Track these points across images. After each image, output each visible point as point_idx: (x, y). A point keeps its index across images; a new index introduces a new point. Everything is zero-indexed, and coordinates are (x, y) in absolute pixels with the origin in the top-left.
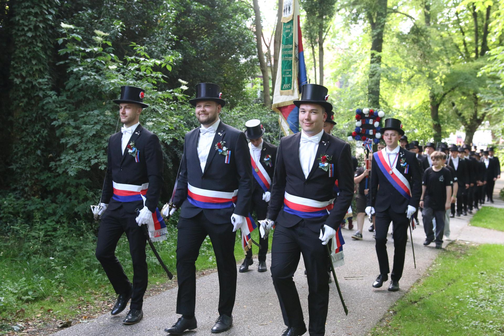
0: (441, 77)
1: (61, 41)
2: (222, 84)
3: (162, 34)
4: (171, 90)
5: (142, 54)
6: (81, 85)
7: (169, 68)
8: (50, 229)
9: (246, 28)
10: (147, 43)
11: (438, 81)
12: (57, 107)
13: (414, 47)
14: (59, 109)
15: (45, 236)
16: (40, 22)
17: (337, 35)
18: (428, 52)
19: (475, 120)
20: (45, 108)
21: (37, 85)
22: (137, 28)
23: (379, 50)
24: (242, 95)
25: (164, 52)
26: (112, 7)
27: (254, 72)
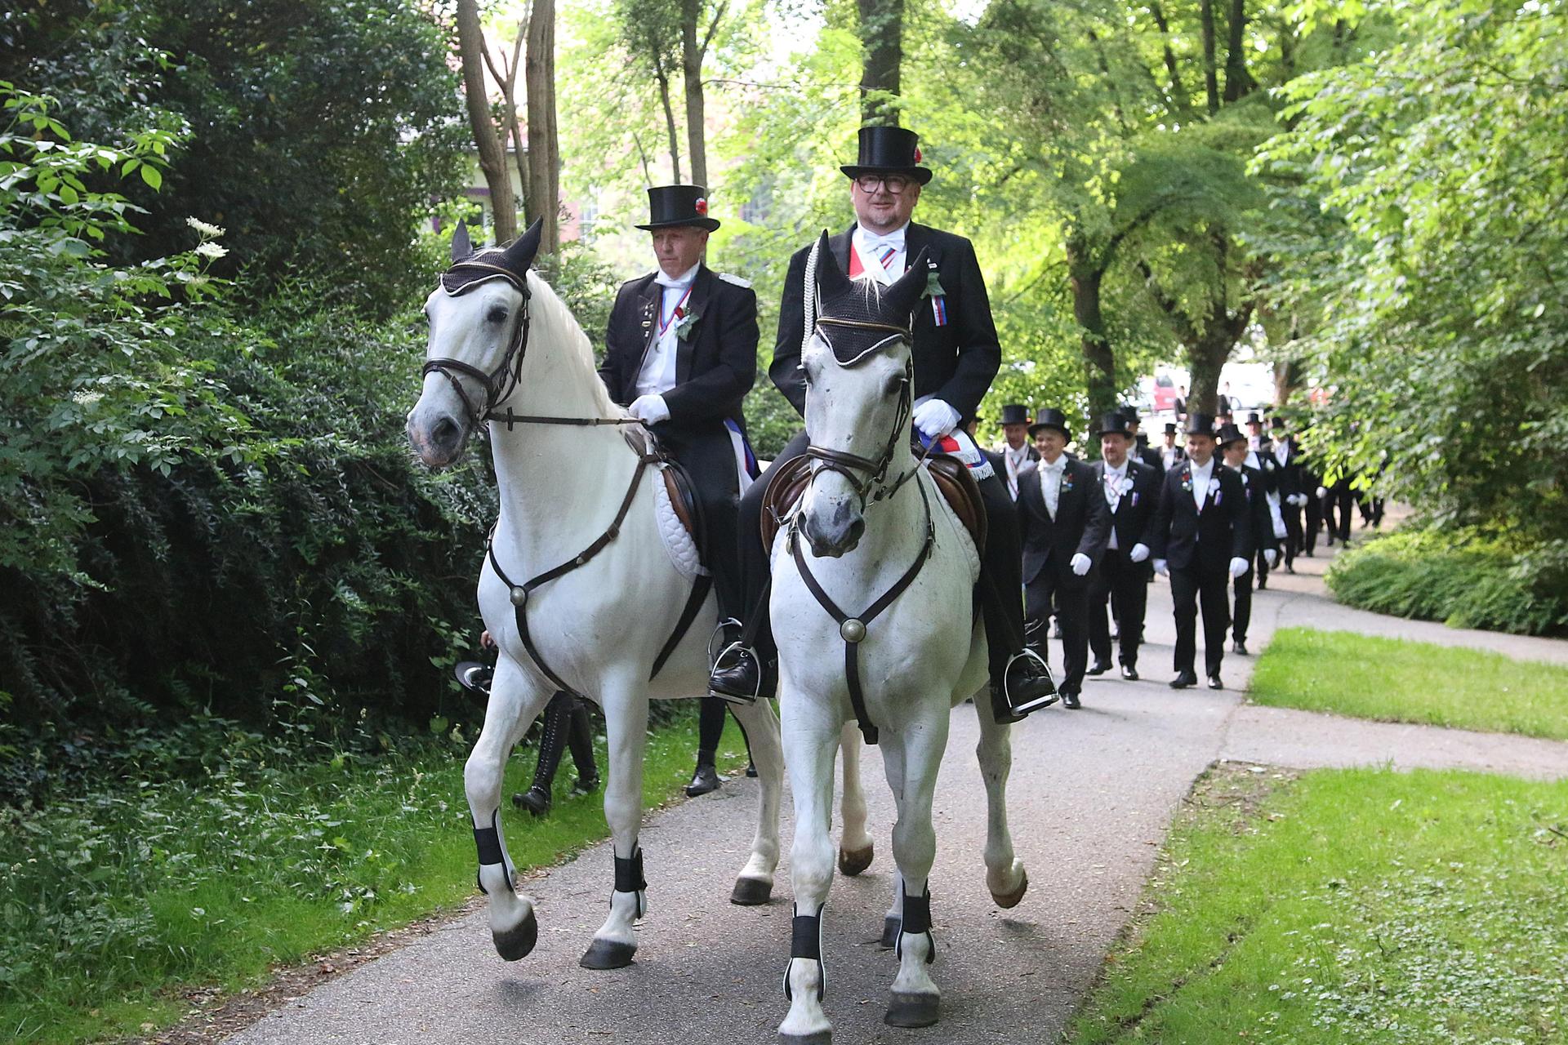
0: (1107, 178)
3: (109, 43)
4: (160, 263)
5: (41, 123)
7: (153, 179)
10: (56, 81)
11: (1096, 192)
13: (1007, 72)
18: (1060, 93)
19: (1220, 323)
22: (9, 22)
24: (408, 265)
27: (454, 177)
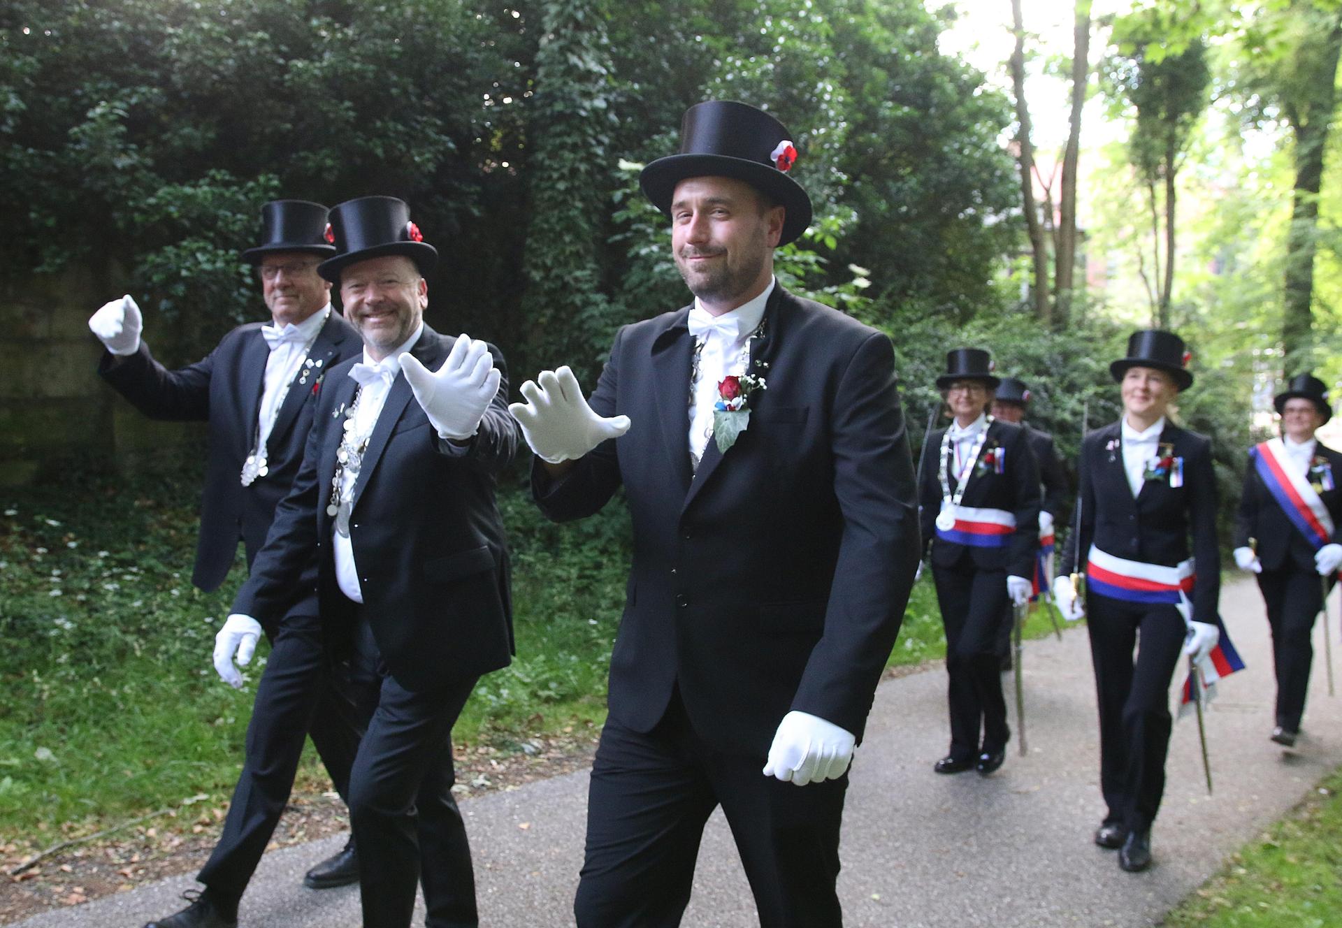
1: (618, 195)
2: (943, 271)
3: (817, 171)
6: (653, 281)
7: (831, 243)
8: (588, 564)
9: (998, 151)
12: (607, 325)
15: (580, 577)
16: (582, 160)
17: (1209, 157)
20: (586, 327)
21: (572, 282)
23: (1315, 188)
24: (986, 295)
25: (820, 208)
27: (1016, 244)
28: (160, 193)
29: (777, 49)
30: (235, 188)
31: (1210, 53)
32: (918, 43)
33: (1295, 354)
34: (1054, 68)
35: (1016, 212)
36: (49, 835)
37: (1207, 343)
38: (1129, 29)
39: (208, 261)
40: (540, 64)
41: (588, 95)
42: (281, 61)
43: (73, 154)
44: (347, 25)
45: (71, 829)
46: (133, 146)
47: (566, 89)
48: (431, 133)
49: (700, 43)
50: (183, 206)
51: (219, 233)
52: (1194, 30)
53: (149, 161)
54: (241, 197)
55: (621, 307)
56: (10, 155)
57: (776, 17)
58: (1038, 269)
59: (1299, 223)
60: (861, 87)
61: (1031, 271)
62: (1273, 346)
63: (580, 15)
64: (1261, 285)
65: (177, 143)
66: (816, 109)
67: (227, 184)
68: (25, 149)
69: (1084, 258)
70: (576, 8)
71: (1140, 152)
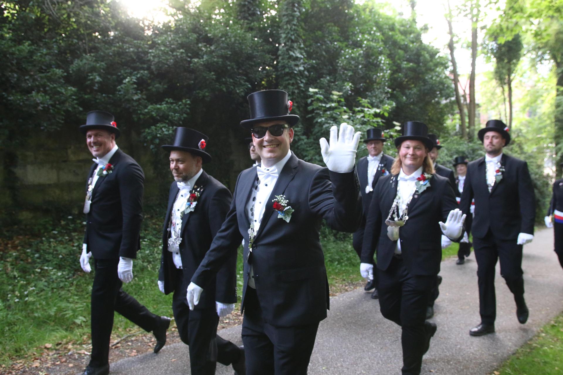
1: (309, 101)
2: (428, 121)
3: (380, 88)
4: (388, 131)
5: (366, 105)
6: (323, 131)
7: (386, 115)
9: (445, 77)
10: (370, 96)
12: (307, 147)
14: (308, 149)
16: (296, 89)
17: (524, 75)
22: (362, 86)
24: (443, 129)
25: (382, 102)
26: (344, 73)
27: (454, 110)
28: (149, 107)
29: (364, 45)
30: (175, 105)
31: (522, 38)
32: (414, 40)
33: (559, 146)
34: (465, 45)
35: (453, 99)
36: (123, 333)
37: (526, 143)
38: (491, 32)
39: (166, 131)
40: (280, 55)
41: (297, 65)
42: (189, 59)
43: (118, 96)
44: (211, 45)
45: (130, 330)
46: (139, 92)
47: (289, 64)
48: (242, 82)
49: (336, 45)
50: (157, 112)
51: (170, 121)
52: (515, 31)
53: (144, 97)
54: (177, 108)
55: (312, 140)
56: (97, 97)
57: (363, 33)
58: (462, 119)
59: (559, 98)
60: (395, 57)
61: (460, 120)
62: (551, 143)
63: (293, 37)
64: (545, 121)
65: (154, 90)
66: (379, 66)
67: (172, 103)
68: (102, 94)
69: (479, 114)
70: (291, 35)
71: (498, 75)
